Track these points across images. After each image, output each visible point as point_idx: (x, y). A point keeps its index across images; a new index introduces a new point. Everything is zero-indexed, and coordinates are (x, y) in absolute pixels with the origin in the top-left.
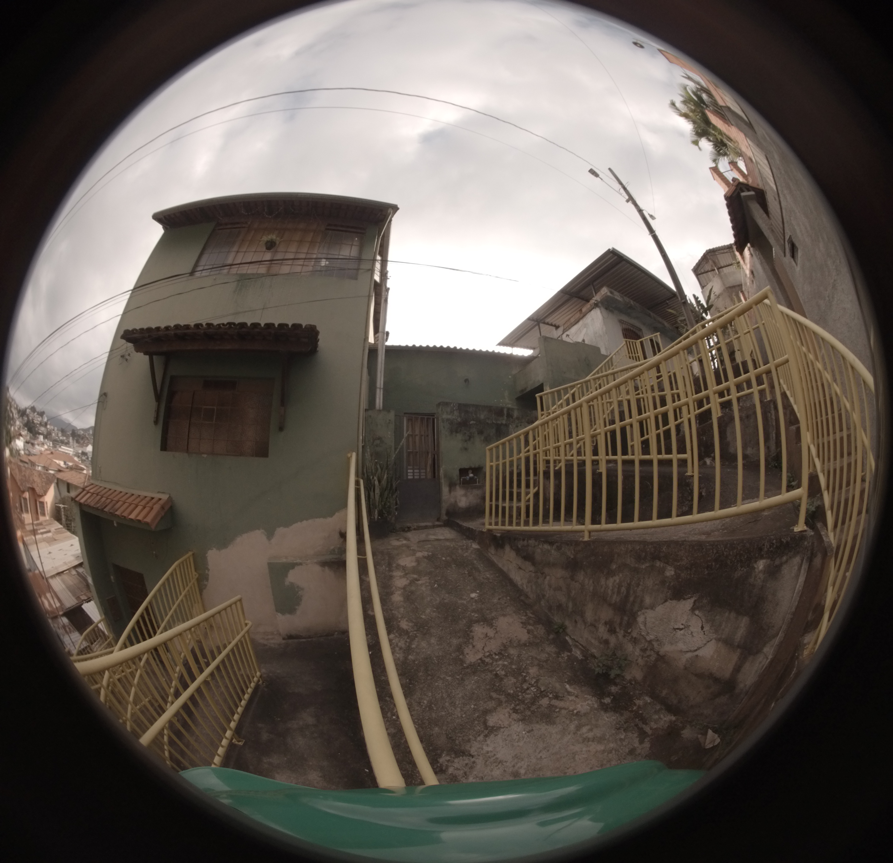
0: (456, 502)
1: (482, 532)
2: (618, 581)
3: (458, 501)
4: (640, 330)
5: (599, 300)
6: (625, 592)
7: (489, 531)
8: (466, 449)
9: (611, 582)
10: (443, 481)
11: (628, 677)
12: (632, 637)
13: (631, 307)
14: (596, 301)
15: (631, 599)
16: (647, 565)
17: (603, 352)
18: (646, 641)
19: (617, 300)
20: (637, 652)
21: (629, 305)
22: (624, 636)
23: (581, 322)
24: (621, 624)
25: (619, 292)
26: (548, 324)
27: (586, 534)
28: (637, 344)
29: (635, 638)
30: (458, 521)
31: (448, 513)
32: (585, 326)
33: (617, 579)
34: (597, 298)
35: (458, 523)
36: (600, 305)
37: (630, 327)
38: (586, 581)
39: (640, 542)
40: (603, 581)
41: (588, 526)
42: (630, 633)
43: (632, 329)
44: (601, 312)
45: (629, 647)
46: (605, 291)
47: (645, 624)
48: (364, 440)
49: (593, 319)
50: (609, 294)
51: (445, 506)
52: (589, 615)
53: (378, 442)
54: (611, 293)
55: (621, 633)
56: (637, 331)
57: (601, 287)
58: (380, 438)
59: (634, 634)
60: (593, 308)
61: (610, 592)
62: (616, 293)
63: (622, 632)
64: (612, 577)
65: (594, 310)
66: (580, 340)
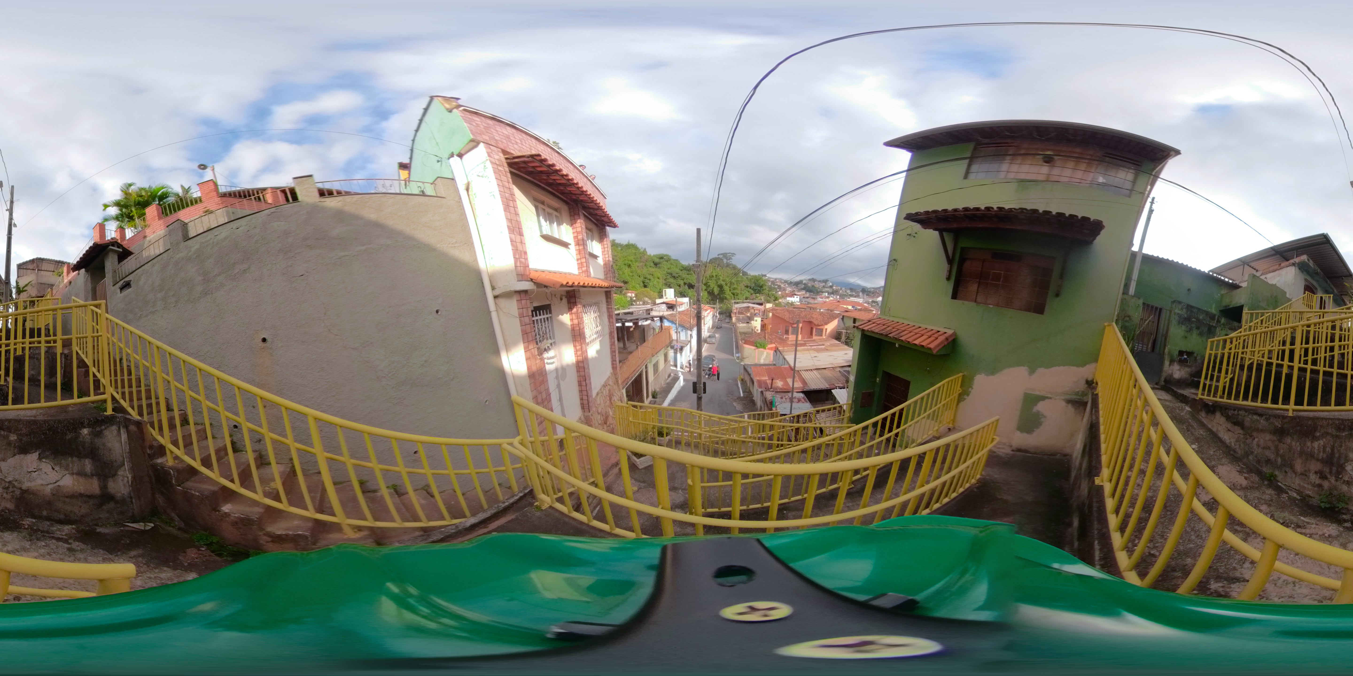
0: (1172, 373)
3: (1174, 373)
4: (1316, 289)
5: (1298, 262)
6: (1330, 451)
7: (1202, 399)
8: (1186, 337)
10: (1166, 357)
12: (1344, 481)
13: (1317, 273)
14: (1295, 261)
15: (1337, 455)
16: (1346, 433)
17: (1287, 295)
19: (1310, 265)
22: (1336, 481)
23: (1277, 272)
25: (1314, 261)
26: (1250, 266)
27: (1291, 411)
29: (1348, 481)
30: (1172, 388)
32: (1280, 275)
34: (1297, 260)
36: (1296, 265)
37: (1310, 285)
38: (1293, 444)
39: (1338, 419)
41: (1292, 406)
42: (1341, 478)
43: (1311, 287)
44: (1295, 270)
46: (1304, 258)
48: (1118, 315)
49: (1287, 273)
50: (1306, 260)
51: (1164, 375)
53: (1127, 319)
54: (1308, 260)
56: (1314, 289)
57: (1303, 254)
58: (1129, 316)
60: (1291, 265)
62: (1311, 261)
63: (1334, 478)
65: (1291, 267)
66: (1274, 283)
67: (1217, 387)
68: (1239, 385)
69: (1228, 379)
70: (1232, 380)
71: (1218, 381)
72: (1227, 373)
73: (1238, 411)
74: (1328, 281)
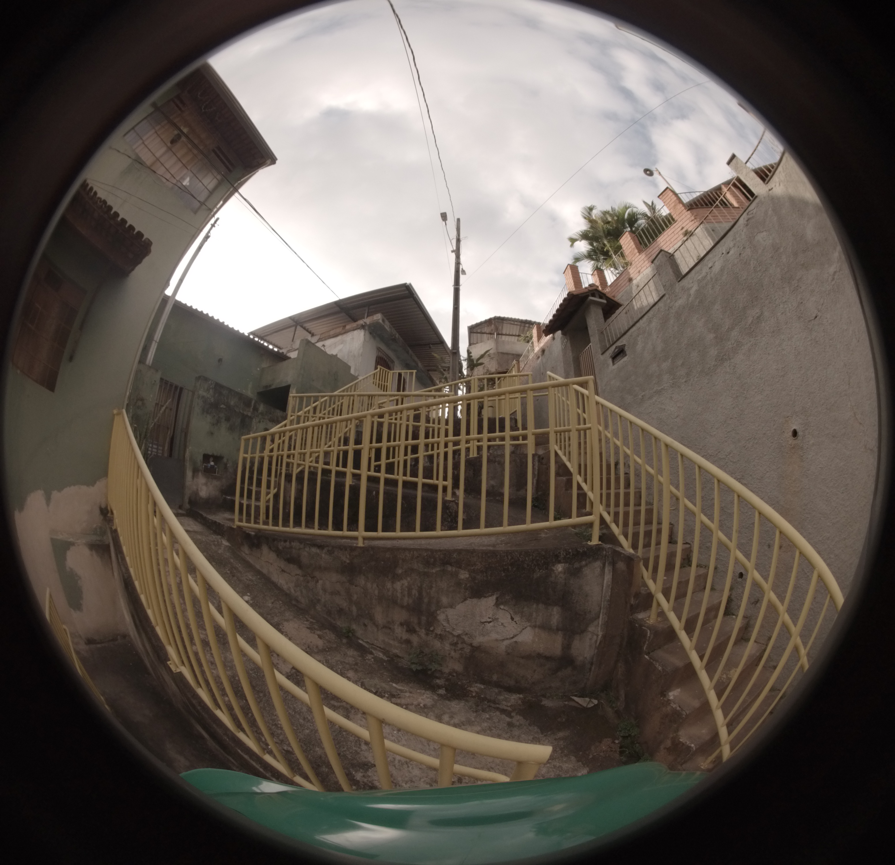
0: (197, 490)
1: (231, 528)
2: (406, 584)
3: (199, 489)
4: (393, 362)
5: (368, 323)
6: (417, 595)
7: (239, 527)
8: (212, 433)
9: (398, 585)
10: (188, 464)
11: (446, 670)
12: (436, 634)
13: (395, 340)
14: (365, 323)
15: (426, 600)
16: (438, 569)
17: (352, 371)
18: (454, 636)
19: (385, 329)
20: (447, 647)
21: (393, 337)
22: (427, 634)
23: (339, 338)
24: (419, 623)
25: (389, 322)
26: (305, 328)
27: (360, 540)
28: (389, 374)
29: (440, 635)
30: (201, 512)
31: (190, 502)
32: (343, 342)
33: (405, 582)
34: (368, 321)
35: (201, 515)
36: (367, 328)
37: (384, 357)
38: (369, 585)
39: (427, 550)
40: (389, 585)
41: (361, 533)
42: (432, 631)
43: (386, 359)
44: (364, 335)
45: (437, 644)
46: (378, 317)
47: (448, 622)
49: (353, 338)
50: (381, 321)
51: (188, 493)
52: (379, 617)
53: (140, 403)
54: (383, 321)
55: (422, 633)
56: (389, 363)
57: (376, 312)
58: (142, 400)
59: (438, 631)
60: (359, 329)
61: (399, 595)
62: (387, 322)
63: (423, 630)
64: (399, 581)
65: (359, 330)
66: (334, 354)
67: (257, 508)
68: (286, 504)
69: (271, 496)
70: (276, 496)
71: (258, 499)
72: (268, 487)
73: (290, 543)
74: (410, 351)
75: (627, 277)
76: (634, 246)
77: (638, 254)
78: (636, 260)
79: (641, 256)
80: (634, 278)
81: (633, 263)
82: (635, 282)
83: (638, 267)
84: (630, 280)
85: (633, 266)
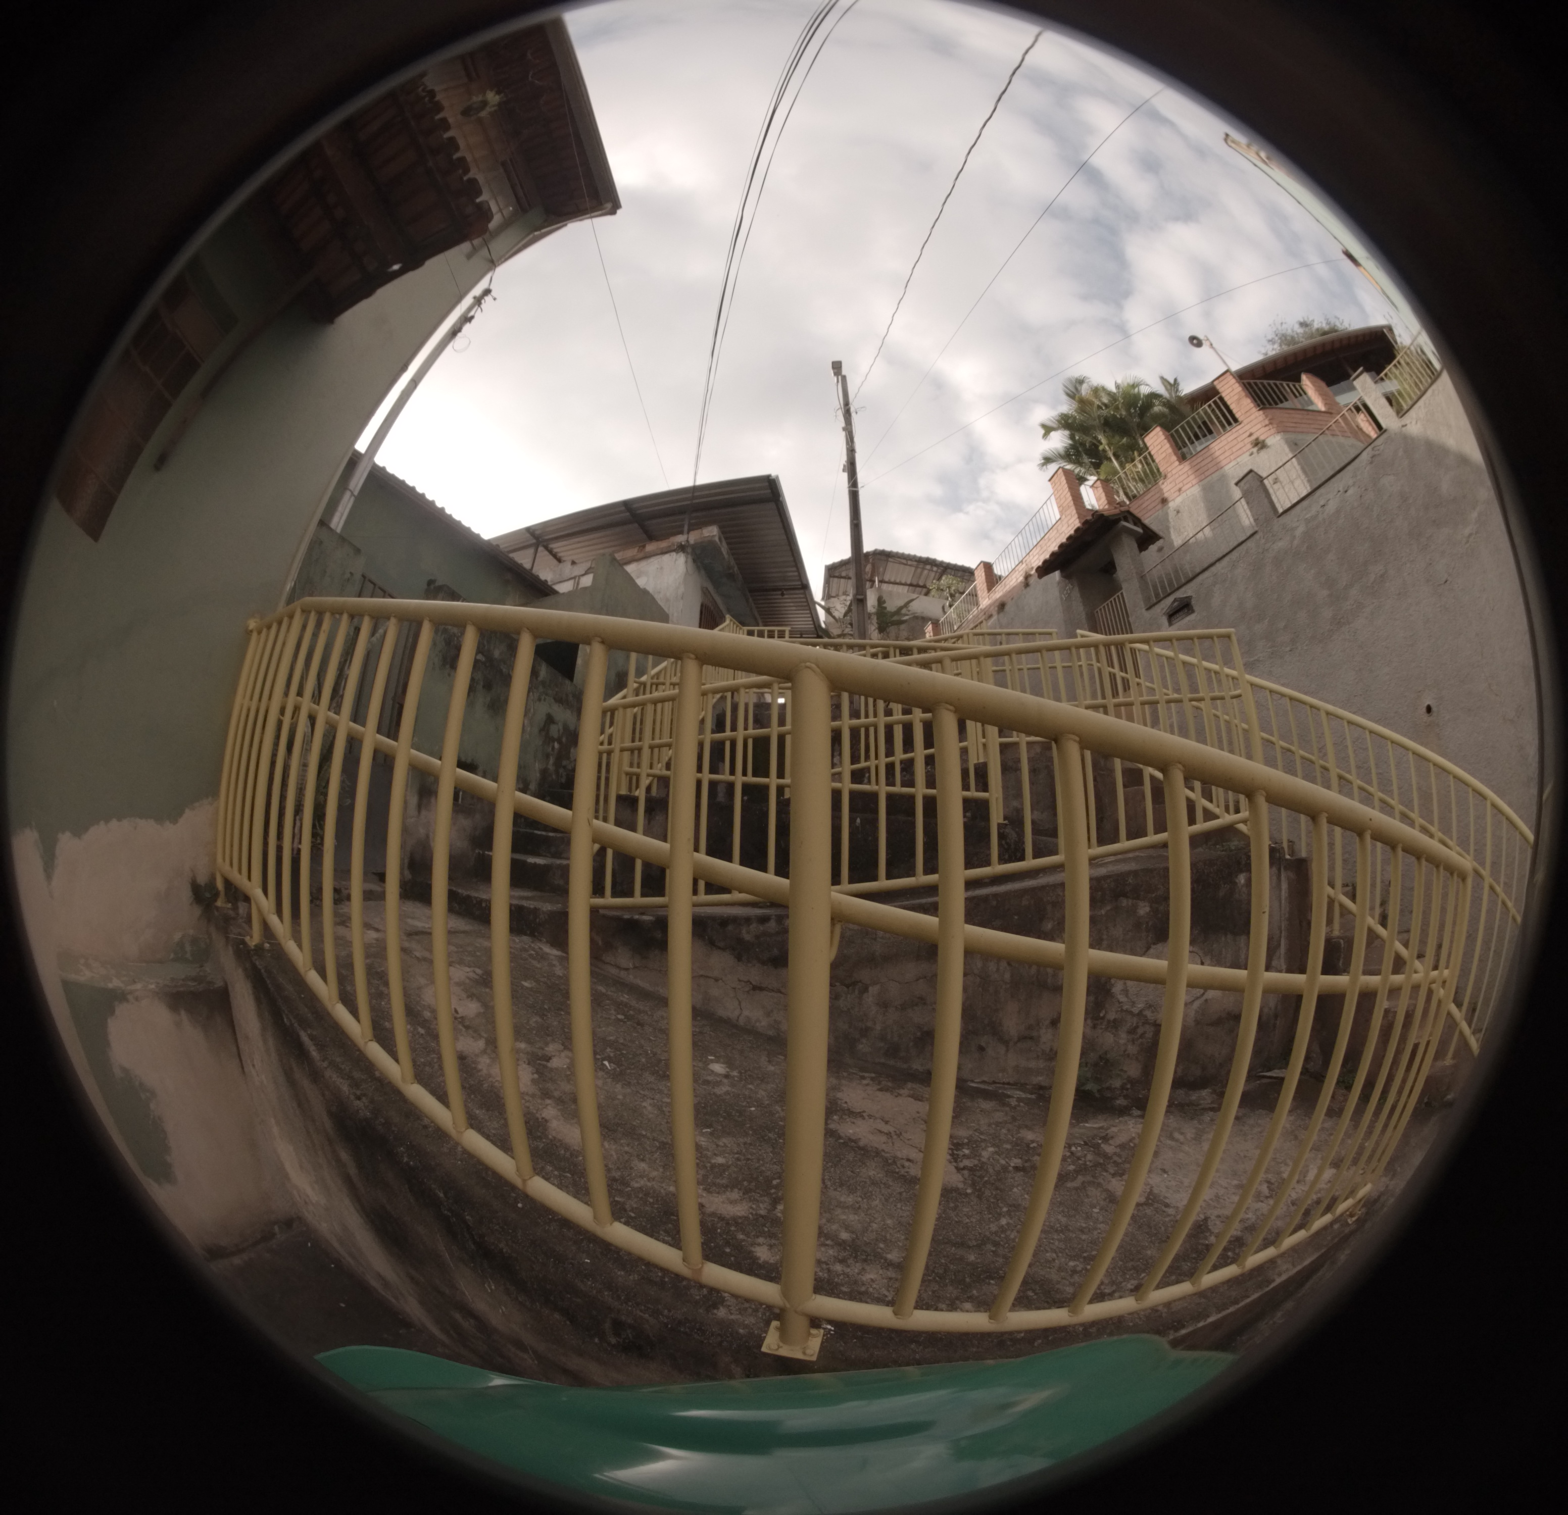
4: (723, 616)
5: (692, 542)
13: (730, 577)
14: (687, 540)
19: (721, 553)
21: (731, 571)
25: (728, 544)
34: (693, 537)
36: (690, 551)
37: (711, 604)
43: (712, 607)
44: (686, 562)
46: (712, 532)
50: (715, 540)
54: (720, 539)
57: (709, 523)
60: (674, 551)
62: (725, 543)
65: (674, 554)
66: (645, 589)
74: (751, 600)
75: (1158, 495)
76: (1170, 450)
77: (1177, 463)
78: (1174, 472)
79: (1182, 466)
80: (1170, 499)
81: (1169, 475)
82: (1171, 505)
83: (1177, 482)
84: (1164, 501)
85: (1169, 481)
